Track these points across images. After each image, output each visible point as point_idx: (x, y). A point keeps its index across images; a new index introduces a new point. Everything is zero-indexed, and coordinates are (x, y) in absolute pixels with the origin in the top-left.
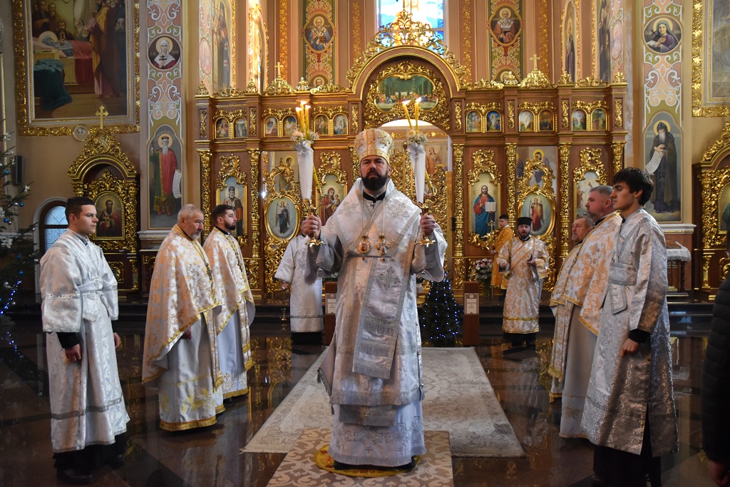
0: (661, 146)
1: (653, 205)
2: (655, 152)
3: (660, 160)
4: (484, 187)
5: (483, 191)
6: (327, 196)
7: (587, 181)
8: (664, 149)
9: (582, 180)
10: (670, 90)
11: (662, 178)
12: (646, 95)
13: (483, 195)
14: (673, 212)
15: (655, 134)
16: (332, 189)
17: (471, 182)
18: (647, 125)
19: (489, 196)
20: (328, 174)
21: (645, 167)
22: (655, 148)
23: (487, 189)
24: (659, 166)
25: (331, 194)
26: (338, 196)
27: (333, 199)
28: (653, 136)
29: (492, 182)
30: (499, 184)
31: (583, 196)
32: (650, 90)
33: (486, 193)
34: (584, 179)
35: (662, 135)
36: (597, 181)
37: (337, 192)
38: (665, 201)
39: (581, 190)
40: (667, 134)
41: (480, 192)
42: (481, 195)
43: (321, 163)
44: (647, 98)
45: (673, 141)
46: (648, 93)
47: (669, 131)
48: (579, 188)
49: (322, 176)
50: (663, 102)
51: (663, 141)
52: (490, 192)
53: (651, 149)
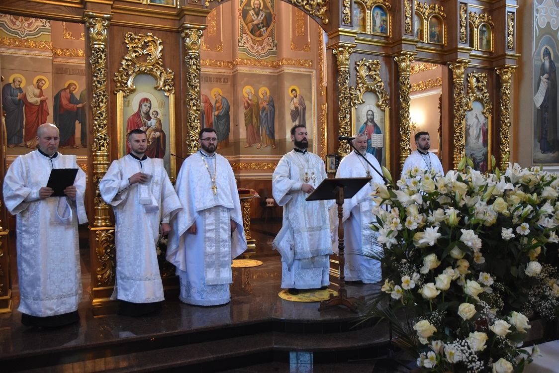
0: (546, 76)
1: (539, 144)
2: (542, 82)
3: (545, 92)
4: (370, 113)
5: (369, 117)
6: (138, 114)
7: (474, 112)
8: (548, 79)
9: (469, 111)
10: (555, 11)
11: (546, 114)
12: (535, 13)
13: (369, 124)
14: (554, 152)
15: (541, 60)
16: (146, 100)
17: (355, 104)
18: (536, 50)
19: (375, 125)
20: (141, 73)
21: (534, 98)
22: (541, 77)
23: (373, 115)
24: (544, 100)
25: (144, 109)
26: (157, 114)
27: (149, 118)
28: (540, 63)
29: (378, 106)
30: (387, 110)
31: (471, 131)
32: (539, 7)
33: (372, 121)
34: (472, 109)
35: (547, 64)
36: (483, 113)
37: (155, 106)
38: (548, 140)
39: (469, 124)
40: (551, 62)
41: (365, 119)
42: (366, 123)
43: (127, 51)
44: (536, 17)
45: (555, 71)
46: (537, 10)
47: (552, 59)
48: (466, 120)
49: (128, 75)
50: (548, 23)
51: (548, 71)
52: (377, 120)
53: (538, 78)
